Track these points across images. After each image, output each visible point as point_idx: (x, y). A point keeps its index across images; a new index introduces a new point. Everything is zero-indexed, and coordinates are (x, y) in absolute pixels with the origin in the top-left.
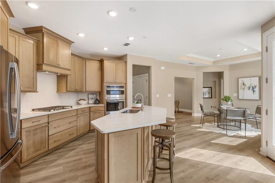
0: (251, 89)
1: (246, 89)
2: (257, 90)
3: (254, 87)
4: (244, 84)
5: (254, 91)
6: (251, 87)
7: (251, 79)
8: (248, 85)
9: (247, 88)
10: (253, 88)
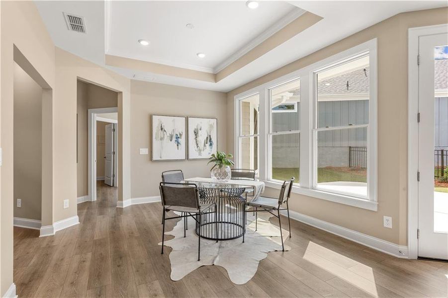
0: (174, 139)
1: (167, 138)
2: (182, 141)
3: (179, 136)
4: (162, 129)
5: (178, 144)
6: (175, 135)
7: (174, 121)
8: (169, 131)
9: (168, 136)
10: (177, 138)
